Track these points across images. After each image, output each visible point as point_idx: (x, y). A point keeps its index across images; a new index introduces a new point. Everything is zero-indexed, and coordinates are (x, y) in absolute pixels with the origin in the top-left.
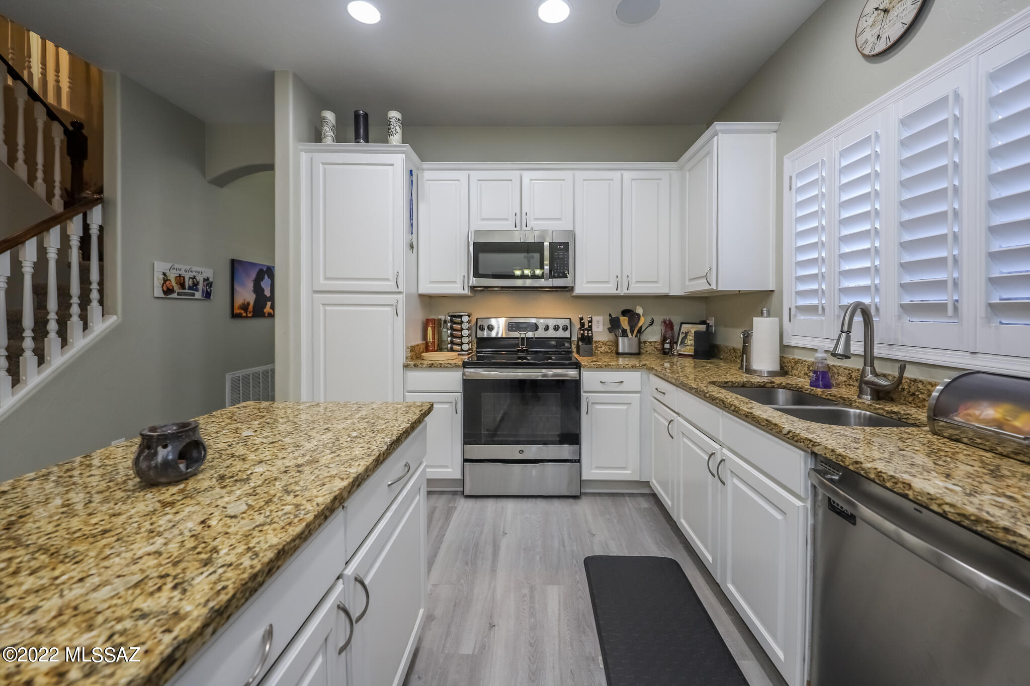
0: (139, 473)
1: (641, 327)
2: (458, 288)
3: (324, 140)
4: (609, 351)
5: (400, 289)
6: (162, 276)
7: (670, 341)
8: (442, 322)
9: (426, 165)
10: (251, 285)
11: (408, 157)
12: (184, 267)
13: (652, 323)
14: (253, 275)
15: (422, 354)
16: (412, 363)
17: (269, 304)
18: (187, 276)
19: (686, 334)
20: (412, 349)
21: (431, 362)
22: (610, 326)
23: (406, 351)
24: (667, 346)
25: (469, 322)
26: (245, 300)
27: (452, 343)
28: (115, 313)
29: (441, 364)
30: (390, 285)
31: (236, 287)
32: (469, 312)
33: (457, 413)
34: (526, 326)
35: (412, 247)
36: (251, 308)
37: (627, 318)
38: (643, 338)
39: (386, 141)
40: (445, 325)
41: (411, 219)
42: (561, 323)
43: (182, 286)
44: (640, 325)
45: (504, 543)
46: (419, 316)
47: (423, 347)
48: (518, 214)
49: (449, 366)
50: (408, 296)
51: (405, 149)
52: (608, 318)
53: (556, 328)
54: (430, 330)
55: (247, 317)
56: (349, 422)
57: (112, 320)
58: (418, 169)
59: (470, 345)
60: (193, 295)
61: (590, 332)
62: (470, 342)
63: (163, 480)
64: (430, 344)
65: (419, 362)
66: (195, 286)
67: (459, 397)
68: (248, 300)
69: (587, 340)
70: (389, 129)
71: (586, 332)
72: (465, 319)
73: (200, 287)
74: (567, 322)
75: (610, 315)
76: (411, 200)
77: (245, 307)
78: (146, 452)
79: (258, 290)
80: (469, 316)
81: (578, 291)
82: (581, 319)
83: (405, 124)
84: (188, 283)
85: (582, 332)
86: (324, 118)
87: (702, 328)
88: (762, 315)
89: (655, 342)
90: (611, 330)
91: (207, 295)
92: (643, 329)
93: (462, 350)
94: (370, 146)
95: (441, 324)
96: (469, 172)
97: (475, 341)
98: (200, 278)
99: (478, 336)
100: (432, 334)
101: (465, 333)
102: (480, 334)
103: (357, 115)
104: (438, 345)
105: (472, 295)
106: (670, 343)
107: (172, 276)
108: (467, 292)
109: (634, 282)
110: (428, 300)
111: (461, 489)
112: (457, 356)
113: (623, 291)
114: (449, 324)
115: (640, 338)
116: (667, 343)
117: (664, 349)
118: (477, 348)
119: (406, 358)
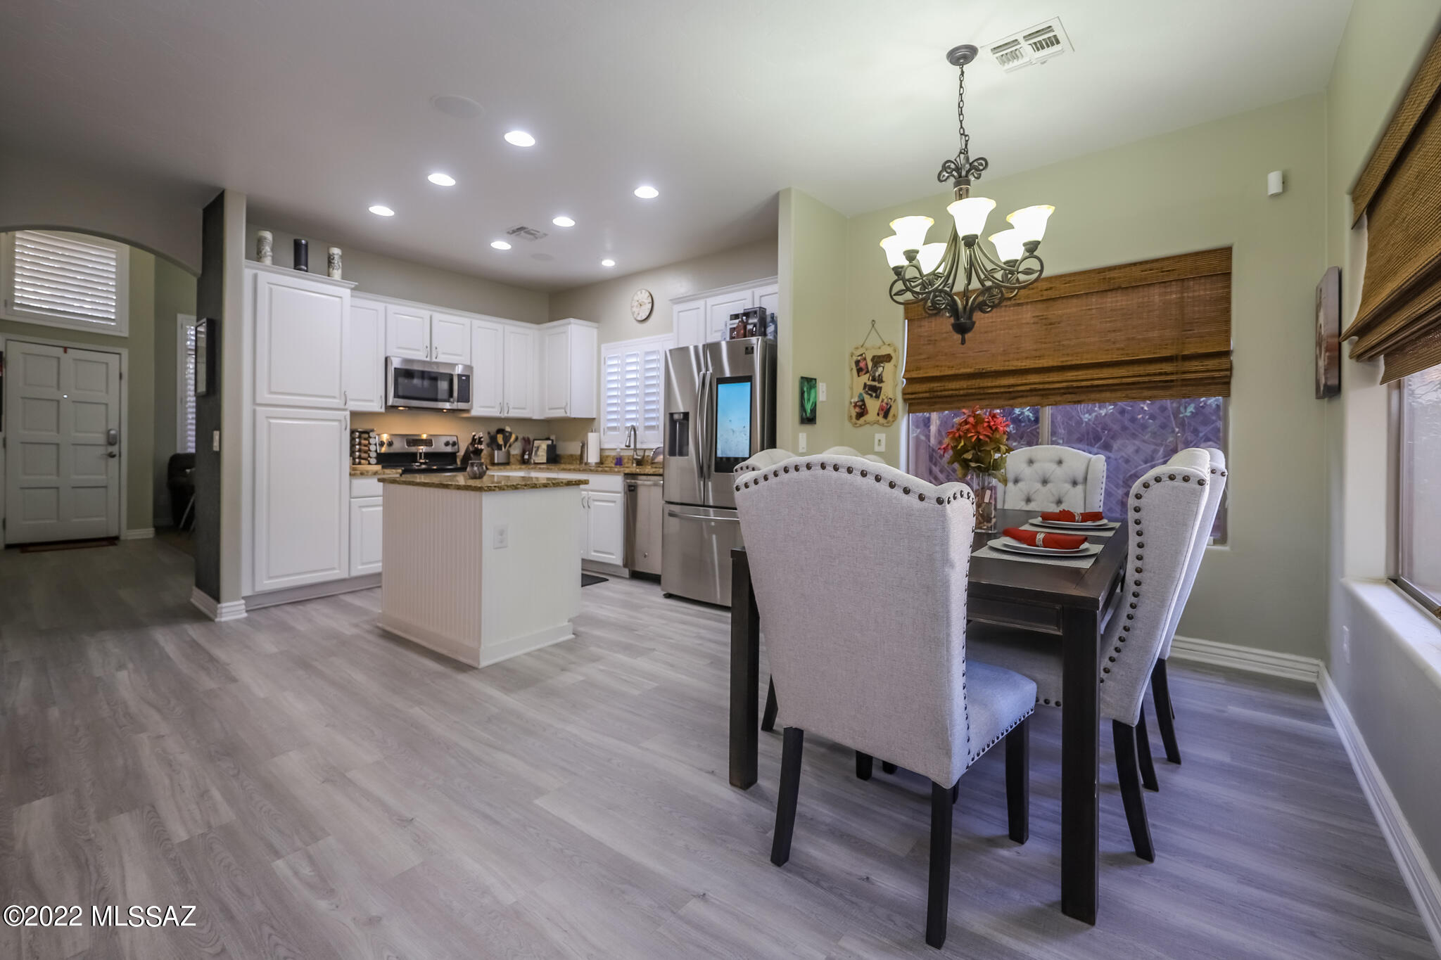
2: (375, 406)
5: (347, 407)
7: (529, 453)
13: (517, 439)
19: (538, 448)
21: (366, 472)
24: (526, 457)
30: (337, 403)
37: (500, 435)
38: (512, 451)
42: (451, 440)
44: (512, 440)
48: (429, 347)
53: (446, 444)
72: (373, 435)
74: (457, 440)
75: (492, 433)
81: (473, 413)
82: (475, 436)
86: (263, 238)
87: (550, 442)
88: (592, 431)
90: (489, 445)
92: (512, 444)
93: (370, 464)
94: (308, 275)
96: (386, 304)
101: (373, 448)
103: (297, 242)
108: (383, 410)
109: (511, 408)
113: (505, 415)
117: (523, 459)
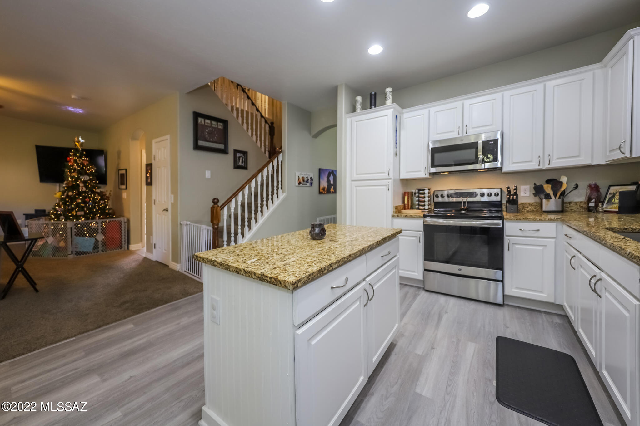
0: (311, 235)
1: (564, 191)
2: (422, 174)
3: (357, 111)
4: (535, 210)
5: (390, 177)
6: (298, 178)
7: (596, 201)
8: (414, 194)
9: (405, 110)
10: (326, 179)
11: (395, 109)
12: (304, 173)
13: (577, 187)
14: (327, 175)
15: (402, 211)
16: (396, 215)
17: (332, 187)
18: (305, 177)
19: (614, 194)
20: (396, 208)
21: (406, 215)
22: (534, 192)
23: (393, 209)
24: (592, 205)
25: (429, 193)
26: (324, 186)
27: (419, 205)
28: (285, 192)
29: (411, 216)
30: (385, 175)
31: (321, 180)
32: (429, 187)
33: (420, 242)
34: (467, 194)
35: (396, 155)
36: (326, 189)
37: (550, 186)
38: (567, 200)
39: (384, 104)
40: (415, 195)
41: (396, 140)
42: (494, 191)
43: (304, 181)
44: (562, 189)
45: (445, 317)
46: (401, 191)
47: (402, 207)
48: (461, 127)
49: (416, 216)
50: (394, 181)
51: (394, 106)
52: (533, 186)
53: (490, 195)
54: (406, 198)
55: (324, 193)
56: (367, 232)
57: (285, 194)
58: (400, 113)
59: (430, 206)
60: (307, 184)
61: (515, 196)
62: (430, 205)
63: (317, 238)
64: (406, 206)
65: (399, 215)
66: (307, 181)
67: (421, 234)
68: (325, 186)
69: (513, 202)
70: (386, 98)
71: (512, 196)
72: (427, 191)
73: (309, 181)
74: (499, 191)
75: (535, 184)
76: (397, 131)
77: (324, 189)
78: (313, 229)
79: (328, 181)
80: (429, 190)
81: (505, 169)
82: (508, 188)
83: (394, 92)
84: (305, 180)
85: (508, 196)
86: (357, 100)
89: (581, 202)
90: (535, 195)
91: (311, 184)
92: (566, 193)
93: (424, 209)
94: (377, 109)
95: (413, 195)
96: (429, 109)
97: (433, 204)
98: (309, 178)
99: (435, 201)
100: (408, 200)
101: (427, 199)
102: (436, 200)
103: (371, 95)
104: (411, 206)
105: (430, 177)
106: (596, 202)
107: (301, 178)
108: (427, 176)
109: (555, 158)
110: (405, 182)
111: (423, 287)
112: (421, 212)
113: (545, 166)
114: (417, 195)
115: (563, 200)
116: (592, 202)
117: (589, 207)
118: (435, 208)
119: (393, 212)
